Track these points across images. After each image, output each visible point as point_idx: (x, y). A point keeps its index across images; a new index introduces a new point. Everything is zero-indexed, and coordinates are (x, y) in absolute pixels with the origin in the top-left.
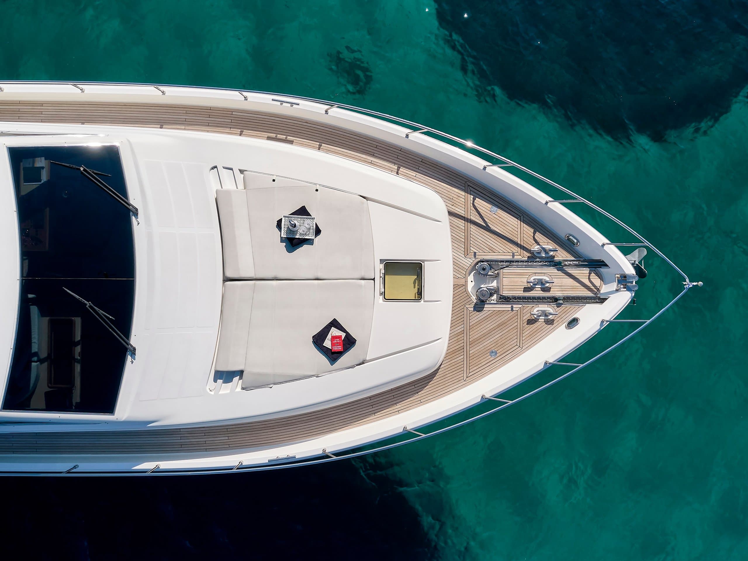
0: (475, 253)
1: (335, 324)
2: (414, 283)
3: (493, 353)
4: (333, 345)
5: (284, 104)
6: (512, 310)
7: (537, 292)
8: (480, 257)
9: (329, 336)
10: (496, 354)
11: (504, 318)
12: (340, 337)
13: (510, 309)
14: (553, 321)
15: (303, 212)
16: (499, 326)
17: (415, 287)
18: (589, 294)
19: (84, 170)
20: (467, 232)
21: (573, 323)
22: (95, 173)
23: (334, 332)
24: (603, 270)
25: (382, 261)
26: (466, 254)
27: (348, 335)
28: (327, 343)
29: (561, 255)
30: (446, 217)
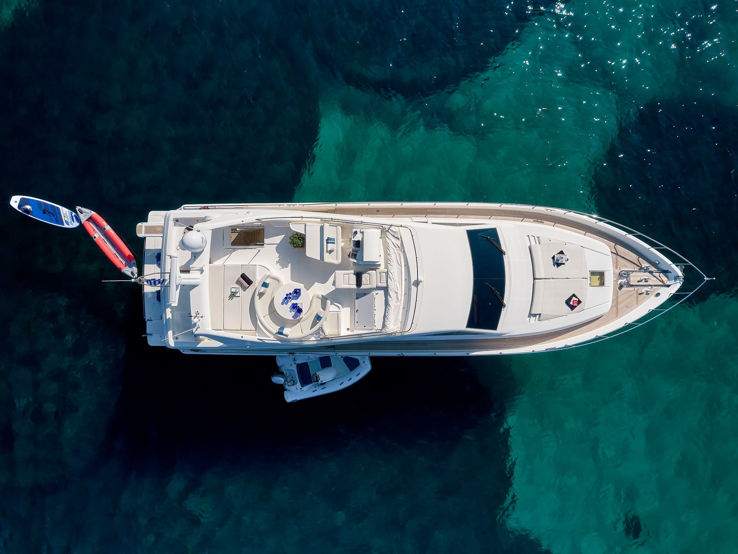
0: (620, 268)
1: (574, 295)
2: (598, 279)
3: (627, 307)
4: (573, 303)
5: (548, 210)
6: (634, 290)
7: (643, 283)
8: (622, 269)
9: (572, 300)
10: (628, 307)
11: (631, 293)
12: (576, 300)
13: (633, 290)
14: (649, 293)
15: (562, 253)
16: (629, 296)
17: (599, 280)
18: (661, 284)
19: (489, 238)
20: (617, 259)
21: (658, 295)
22: (493, 240)
23: (574, 298)
24: (668, 274)
25: (590, 271)
26: (617, 268)
27: (579, 300)
28: (571, 303)
29: (652, 269)
30: (610, 254)
